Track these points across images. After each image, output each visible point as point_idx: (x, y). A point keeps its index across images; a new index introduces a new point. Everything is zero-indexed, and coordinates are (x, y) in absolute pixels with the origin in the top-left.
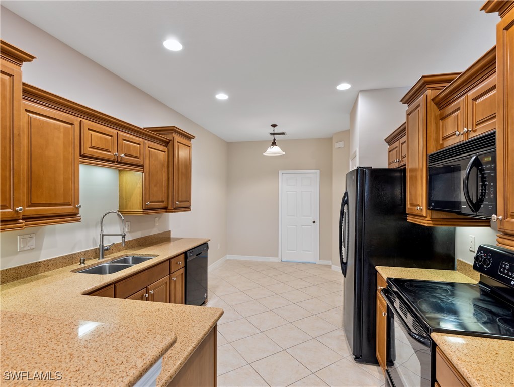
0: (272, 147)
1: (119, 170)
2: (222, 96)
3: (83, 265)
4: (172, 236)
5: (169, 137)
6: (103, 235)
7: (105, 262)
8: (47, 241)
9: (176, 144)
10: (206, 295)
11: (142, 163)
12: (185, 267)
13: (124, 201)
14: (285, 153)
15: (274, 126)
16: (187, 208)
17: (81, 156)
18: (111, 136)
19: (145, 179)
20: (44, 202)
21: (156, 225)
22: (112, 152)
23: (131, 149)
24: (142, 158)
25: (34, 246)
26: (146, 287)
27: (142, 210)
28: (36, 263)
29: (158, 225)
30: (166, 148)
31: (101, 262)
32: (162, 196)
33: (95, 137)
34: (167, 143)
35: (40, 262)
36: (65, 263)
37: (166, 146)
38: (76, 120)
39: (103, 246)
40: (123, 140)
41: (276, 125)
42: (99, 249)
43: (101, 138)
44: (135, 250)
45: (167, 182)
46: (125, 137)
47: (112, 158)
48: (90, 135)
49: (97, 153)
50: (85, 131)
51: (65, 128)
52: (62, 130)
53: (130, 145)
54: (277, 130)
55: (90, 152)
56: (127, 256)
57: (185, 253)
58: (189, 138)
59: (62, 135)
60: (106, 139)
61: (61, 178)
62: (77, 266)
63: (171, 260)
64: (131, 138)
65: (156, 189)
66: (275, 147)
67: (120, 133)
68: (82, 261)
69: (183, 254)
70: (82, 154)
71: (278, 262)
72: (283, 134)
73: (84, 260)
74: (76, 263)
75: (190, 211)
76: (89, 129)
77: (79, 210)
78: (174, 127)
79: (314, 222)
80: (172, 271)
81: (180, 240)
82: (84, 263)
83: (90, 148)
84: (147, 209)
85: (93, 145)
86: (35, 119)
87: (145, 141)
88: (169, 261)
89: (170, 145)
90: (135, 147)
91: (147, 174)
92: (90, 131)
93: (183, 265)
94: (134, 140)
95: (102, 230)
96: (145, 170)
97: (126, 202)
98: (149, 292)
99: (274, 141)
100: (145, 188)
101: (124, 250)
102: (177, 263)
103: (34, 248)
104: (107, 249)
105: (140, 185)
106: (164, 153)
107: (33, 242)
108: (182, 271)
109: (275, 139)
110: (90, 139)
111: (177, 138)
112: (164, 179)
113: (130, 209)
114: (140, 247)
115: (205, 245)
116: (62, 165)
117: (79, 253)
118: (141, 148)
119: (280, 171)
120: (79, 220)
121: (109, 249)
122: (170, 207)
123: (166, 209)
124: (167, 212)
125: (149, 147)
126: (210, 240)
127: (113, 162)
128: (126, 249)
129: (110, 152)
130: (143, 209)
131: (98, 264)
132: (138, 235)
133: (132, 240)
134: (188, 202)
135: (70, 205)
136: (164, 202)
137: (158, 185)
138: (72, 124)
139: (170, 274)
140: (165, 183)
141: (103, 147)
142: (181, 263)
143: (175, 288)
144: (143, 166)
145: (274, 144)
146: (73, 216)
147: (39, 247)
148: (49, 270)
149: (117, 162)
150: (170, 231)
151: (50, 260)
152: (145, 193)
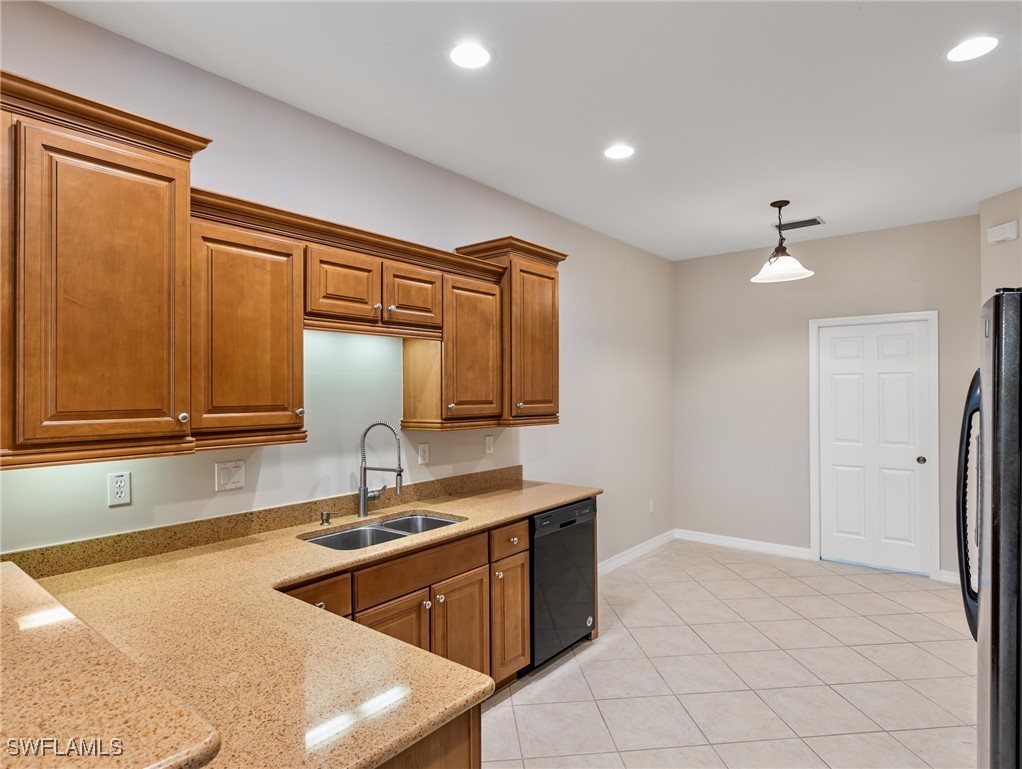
0: (773, 260)
1: (404, 339)
2: (619, 151)
3: (326, 526)
4: (526, 477)
5: (502, 262)
6: (365, 469)
7: (367, 523)
8: (265, 474)
9: (516, 276)
10: (590, 619)
11: (438, 321)
12: (531, 550)
13: (412, 400)
14: (812, 273)
15: (780, 205)
16: (551, 417)
17: (307, 314)
18: (369, 271)
19: (446, 355)
20: (235, 404)
21: (488, 452)
22: (370, 303)
23: (413, 293)
24: (438, 310)
25: (242, 484)
26: (429, 586)
27: (440, 421)
28: (245, 515)
29: (491, 451)
30: (497, 287)
31: (360, 523)
32: (487, 388)
33: (334, 273)
34: (499, 276)
35: (251, 513)
36: (296, 519)
37: (498, 282)
38: (296, 245)
39: (366, 491)
40: (395, 276)
41: (786, 203)
42: (357, 497)
43: (346, 277)
44: (433, 503)
45: (499, 360)
46: (398, 269)
47: (371, 315)
48: (323, 273)
49: (338, 306)
50: (314, 266)
51: (274, 263)
52: (268, 269)
53: (410, 287)
54: (789, 215)
55: (325, 305)
56: (414, 514)
57: (531, 519)
58: (553, 258)
59: (268, 277)
60: (357, 277)
61: (268, 358)
62: (316, 527)
63: (493, 532)
64: (412, 272)
65: (471, 375)
66: (782, 259)
67: (387, 262)
68: (324, 517)
69: (527, 521)
70: (309, 310)
71: (810, 561)
72: (813, 222)
73: (328, 516)
74: (317, 520)
75: (557, 422)
76: (322, 262)
77: (302, 418)
78: (511, 238)
79: (921, 460)
80: (496, 556)
81: (536, 488)
82: (327, 521)
83: (324, 297)
84: (450, 419)
85: (331, 291)
86: (219, 252)
87: (446, 275)
88: (486, 534)
89: (505, 278)
90: (421, 289)
91: (450, 344)
92: (324, 266)
93: (525, 544)
94: (420, 274)
95: (364, 459)
96: (445, 338)
97: (415, 403)
98: (435, 597)
99: (781, 244)
100: (446, 373)
101: (413, 500)
102: (509, 540)
103: (241, 488)
104: (374, 498)
105: (436, 367)
106: (491, 297)
107: (240, 477)
108: (524, 557)
109: (782, 239)
110: (323, 279)
111: (519, 262)
112: (491, 354)
113: (421, 418)
114: (449, 497)
115: (589, 503)
116: (268, 333)
117: (322, 501)
118: (433, 289)
119: (810, 321)
120: (303, 439)
121: (379, 497)
122: (506, 415)
123: (497, 419)
124: (499, 425)
125: (454, 287)
126: (601, 492)
127: (373, 322)
128: (419, 500)
129: (366, 303)
130: (442, 419)
131: (352, 525)
132: (447, 471)
133: (433, 482)
134: (550, 402)
135: (285, 409)
136: (491, 403)
137: (477, 367)
138: (288, 255)
139: (490, 563)
140: (493, 362)
141: (352, 294)
142: (520, 540)
143: (503, 594)
144: (441, 328)
145: (781, 250)
146: (293, 430)
147: (250, 487)
148: (268, 529)
149: (384, 322)
150: (520, 467)
151: (269, 510)
152: (447, 385)
